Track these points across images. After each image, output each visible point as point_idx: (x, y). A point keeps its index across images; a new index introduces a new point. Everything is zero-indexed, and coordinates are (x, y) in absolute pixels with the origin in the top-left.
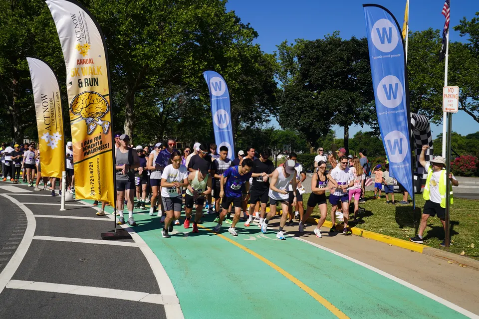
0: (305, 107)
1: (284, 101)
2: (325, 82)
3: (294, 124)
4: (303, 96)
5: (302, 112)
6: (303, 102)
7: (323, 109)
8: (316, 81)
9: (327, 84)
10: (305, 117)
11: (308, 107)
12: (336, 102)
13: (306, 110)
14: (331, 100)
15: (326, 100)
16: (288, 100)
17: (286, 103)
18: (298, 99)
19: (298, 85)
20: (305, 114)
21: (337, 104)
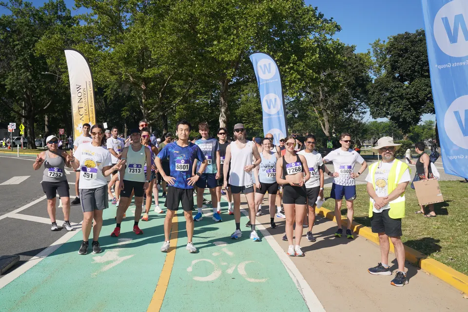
0: (394, 97)
1: (374, 92)
2: (414, 71)
3: (384, 114)
4: (392, 86)
5: (392, 102)
6: (392, 92)
7: (413, 98)
8: (404, 71)
9: (416, 74)
10: (395, 106)
11: (397, 96)
12: (426, 90)
13: (395, 100)
14: (420, 89)
15: (415, 89)
16: (377, 91)
17: (376, 94)
18: (387, 90)
19: (388, 77)
20: (394, 103)
21: (426, 92)
